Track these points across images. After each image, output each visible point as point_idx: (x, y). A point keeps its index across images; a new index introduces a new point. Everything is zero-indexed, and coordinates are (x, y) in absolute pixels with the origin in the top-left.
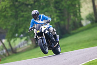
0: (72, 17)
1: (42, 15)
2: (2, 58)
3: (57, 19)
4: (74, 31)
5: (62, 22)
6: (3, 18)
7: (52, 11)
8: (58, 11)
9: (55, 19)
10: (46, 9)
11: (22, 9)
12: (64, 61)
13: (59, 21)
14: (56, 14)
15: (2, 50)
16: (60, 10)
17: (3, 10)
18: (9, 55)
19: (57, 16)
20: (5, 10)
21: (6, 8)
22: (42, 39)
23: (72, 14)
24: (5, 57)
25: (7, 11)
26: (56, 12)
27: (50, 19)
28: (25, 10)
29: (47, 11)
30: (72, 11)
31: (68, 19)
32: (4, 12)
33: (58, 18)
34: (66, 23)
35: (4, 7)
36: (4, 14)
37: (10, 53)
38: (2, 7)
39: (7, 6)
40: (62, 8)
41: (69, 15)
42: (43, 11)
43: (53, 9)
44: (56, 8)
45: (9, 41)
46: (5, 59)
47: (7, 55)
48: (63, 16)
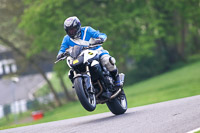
0: (191, 27)
1: (87, 28)
2: (47, 110)
3: (160, 32)
4: (195, 57)
5: (170, 38)
6: (47, 29)
7: (149, 16)
8: (161, 15)
9: (156, 32)
10: (136, 11)
11: (89, 10)
12: (175, 118)
13: (163, 35)
14: (157, 22)
15: (47, 94)
16: (166, 12)
17: (49, 13)
18: (61, 105)
19: (160, 25)
20: (53, 14)
21: (55, 8)
22: (83, 78)
23: (190, 22)
24: (51, 109)
25: (57, 15)
26: (158, 17)
27: (104, 37)
28: (94, 12)
29: (139, 15)
30: (190, 14)
31: (183, 32)
32: (50, 17)
33: (161, 28)
34: (179, 40)
35: (51, 7)
36: (50, 20)
37: (63, 101)
38: (47, 6)
39: (57, 5)
40: (171, 9)
41: (184, 22)
42: (131, 15)
43: (153, 11)
44: (158, 8)
45: (60, 76)
46: (52, 113)
47: (56, 104)
48: (172, 25)
